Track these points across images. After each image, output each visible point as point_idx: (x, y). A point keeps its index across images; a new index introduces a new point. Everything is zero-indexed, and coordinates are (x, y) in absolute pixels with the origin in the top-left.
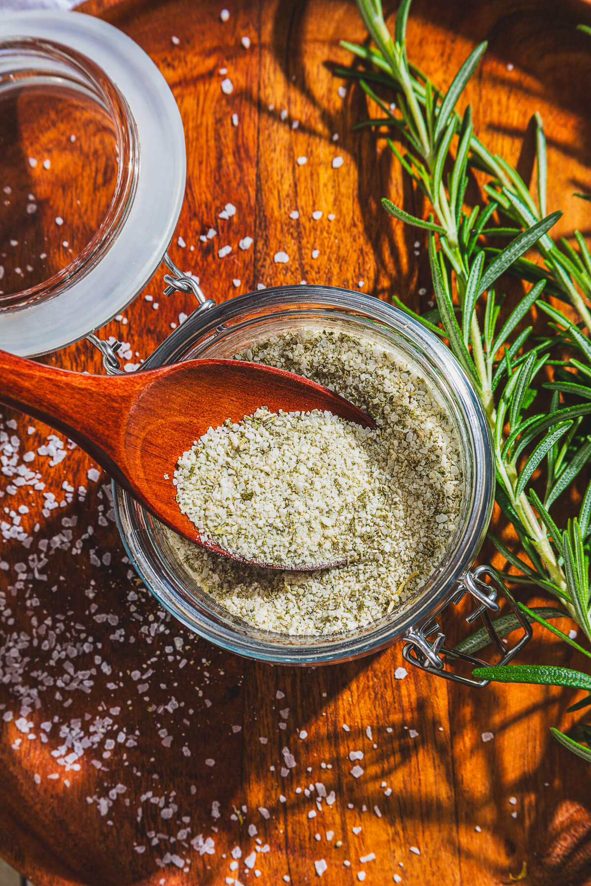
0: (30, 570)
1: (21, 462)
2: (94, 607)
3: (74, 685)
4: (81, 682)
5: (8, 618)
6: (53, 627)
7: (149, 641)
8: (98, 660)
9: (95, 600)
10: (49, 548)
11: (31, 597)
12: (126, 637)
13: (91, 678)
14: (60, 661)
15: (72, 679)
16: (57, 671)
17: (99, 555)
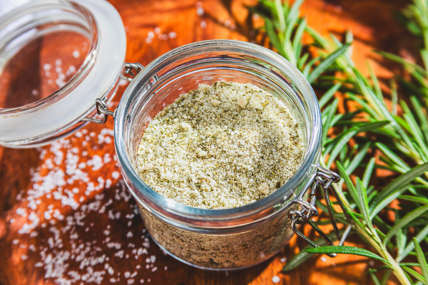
0: (75, 220)
1: (78, 168)
2: (108, 240)
3: (92, 279)
4: (96, 278)
5: (59, 244)
6: (84, 249)
7: (137, 257)
8: (107, 266)
9: (109, 236)
10: (87, 209)
11: (73, 233)
12: (124, 255)
13: (102, 276)
14: (86, 267)
15: (91, 276)
16: (84, 272)
17: (114, 213)
